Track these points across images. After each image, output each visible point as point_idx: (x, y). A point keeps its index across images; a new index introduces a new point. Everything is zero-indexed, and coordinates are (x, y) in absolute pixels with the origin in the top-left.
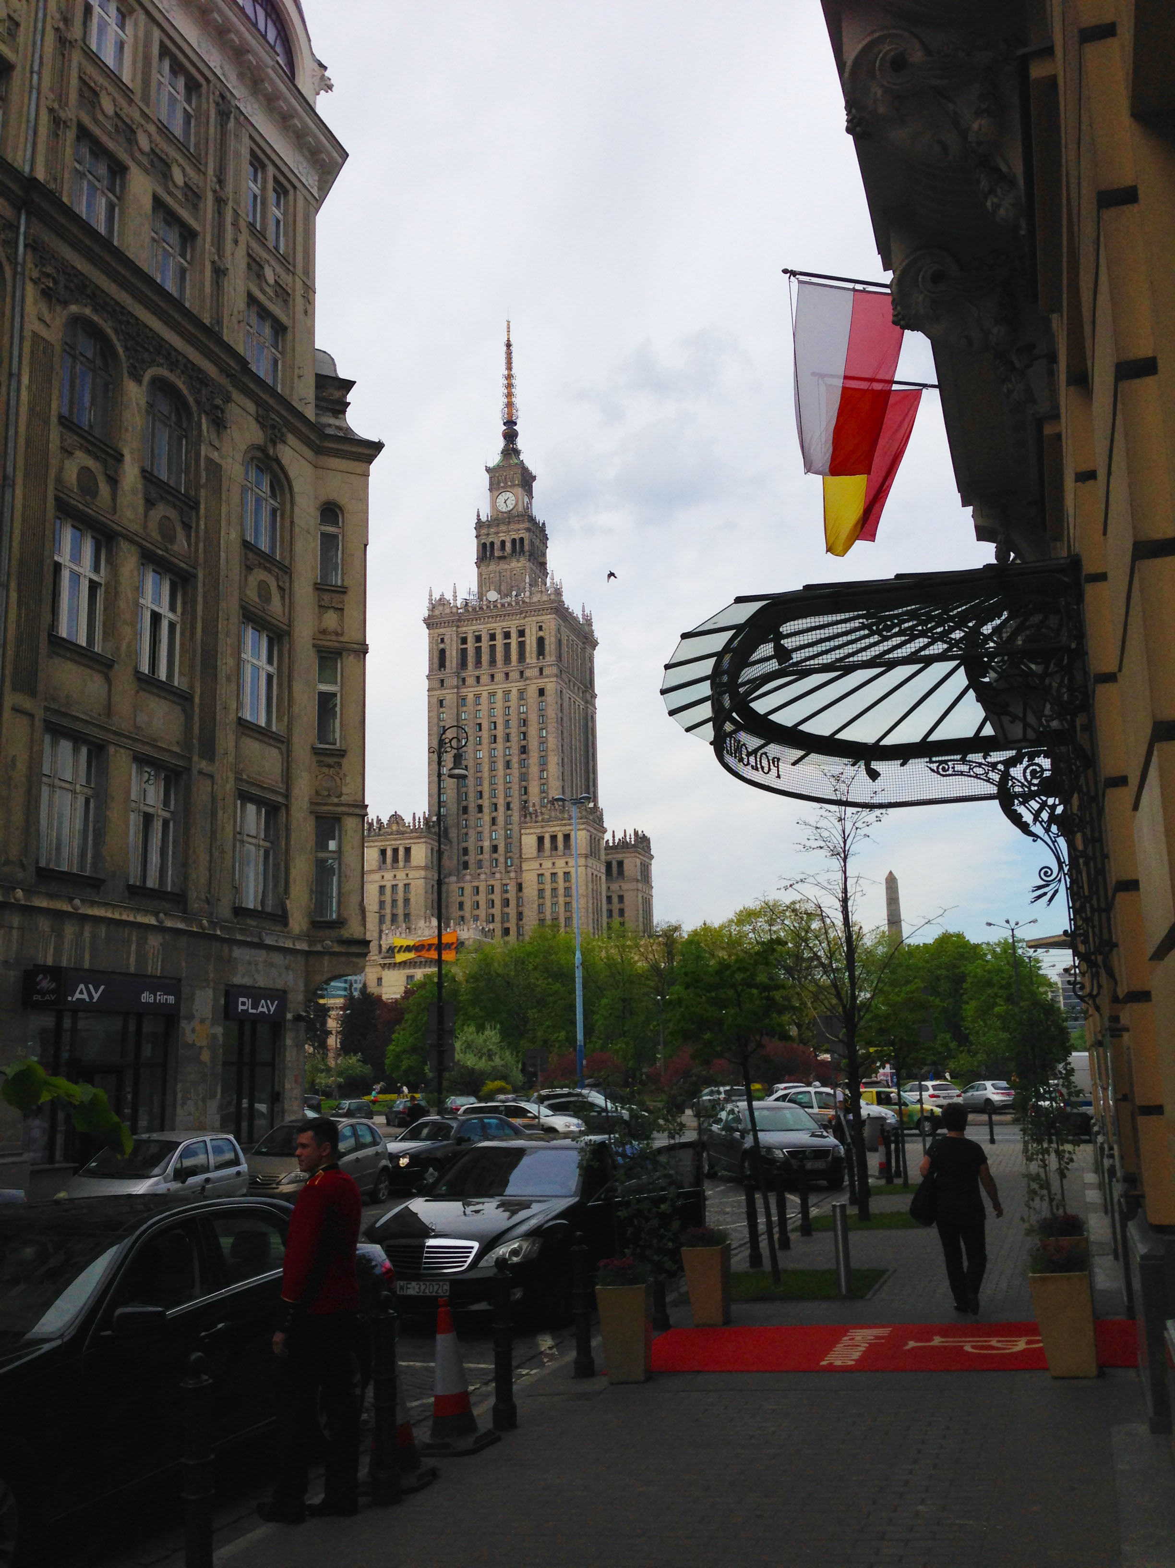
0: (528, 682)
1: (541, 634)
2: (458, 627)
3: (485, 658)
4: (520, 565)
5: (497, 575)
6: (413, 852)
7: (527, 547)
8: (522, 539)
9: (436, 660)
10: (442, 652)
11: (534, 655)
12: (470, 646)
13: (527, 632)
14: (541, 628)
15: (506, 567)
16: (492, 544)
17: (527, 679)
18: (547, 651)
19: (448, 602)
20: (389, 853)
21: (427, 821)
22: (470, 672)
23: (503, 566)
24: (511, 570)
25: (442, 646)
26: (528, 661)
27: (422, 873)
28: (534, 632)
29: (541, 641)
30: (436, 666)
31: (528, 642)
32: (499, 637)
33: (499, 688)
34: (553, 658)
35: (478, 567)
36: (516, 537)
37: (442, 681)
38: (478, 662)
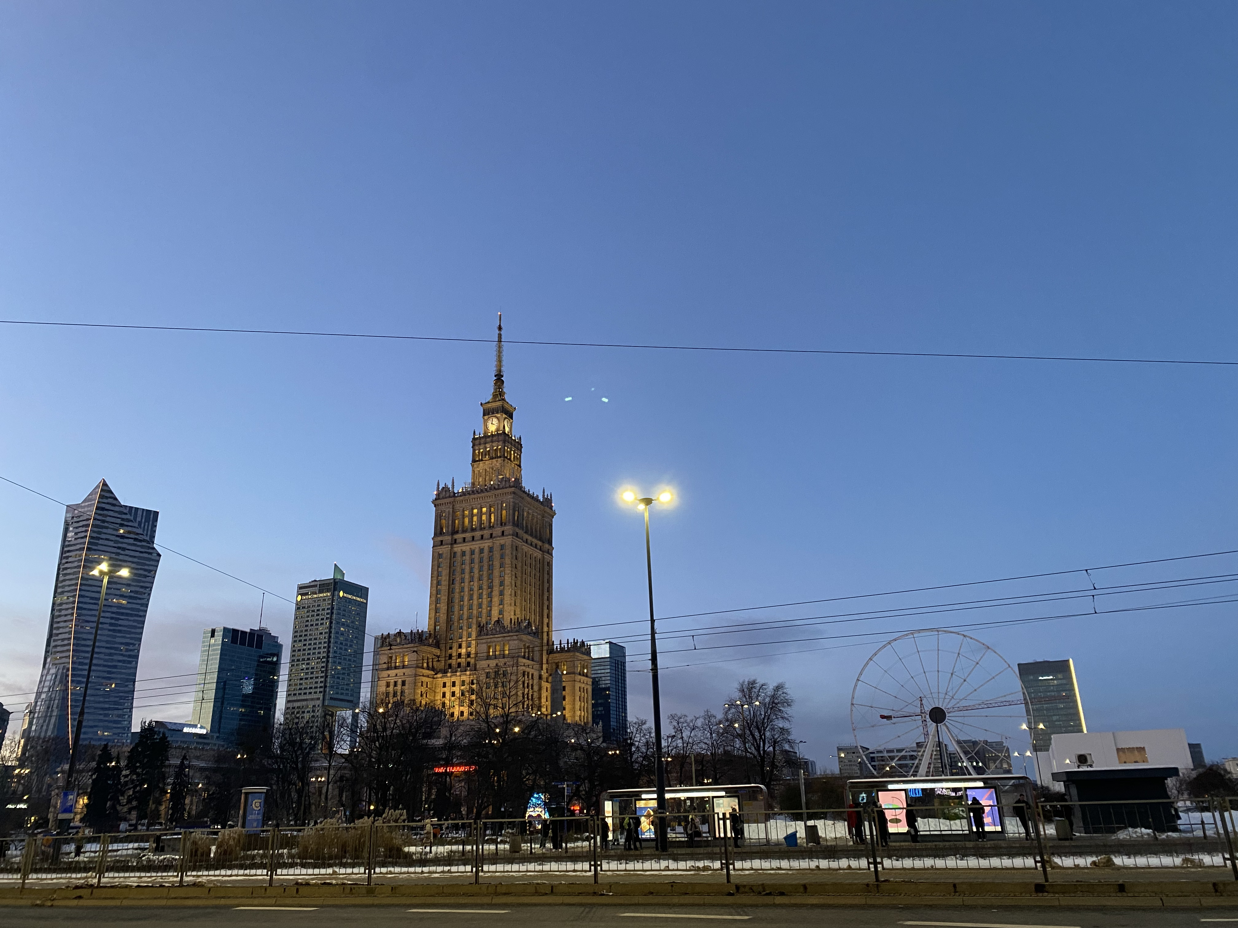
1: (504, 508)
4: (498, 464)
9: (438, 527)
15: (489, 466)
16: (482, 452)
17: (494, 538)
18: (507, 519)
19: (449, 489)
20: (394, 658)
22: (460, 535)
24: (492, 468)
25: (442, 518)
30: (438, 531)
32: (479, 511)
34: (511, 524)
35: (472, 467)
37: (441, 541)
38: (465, 529)
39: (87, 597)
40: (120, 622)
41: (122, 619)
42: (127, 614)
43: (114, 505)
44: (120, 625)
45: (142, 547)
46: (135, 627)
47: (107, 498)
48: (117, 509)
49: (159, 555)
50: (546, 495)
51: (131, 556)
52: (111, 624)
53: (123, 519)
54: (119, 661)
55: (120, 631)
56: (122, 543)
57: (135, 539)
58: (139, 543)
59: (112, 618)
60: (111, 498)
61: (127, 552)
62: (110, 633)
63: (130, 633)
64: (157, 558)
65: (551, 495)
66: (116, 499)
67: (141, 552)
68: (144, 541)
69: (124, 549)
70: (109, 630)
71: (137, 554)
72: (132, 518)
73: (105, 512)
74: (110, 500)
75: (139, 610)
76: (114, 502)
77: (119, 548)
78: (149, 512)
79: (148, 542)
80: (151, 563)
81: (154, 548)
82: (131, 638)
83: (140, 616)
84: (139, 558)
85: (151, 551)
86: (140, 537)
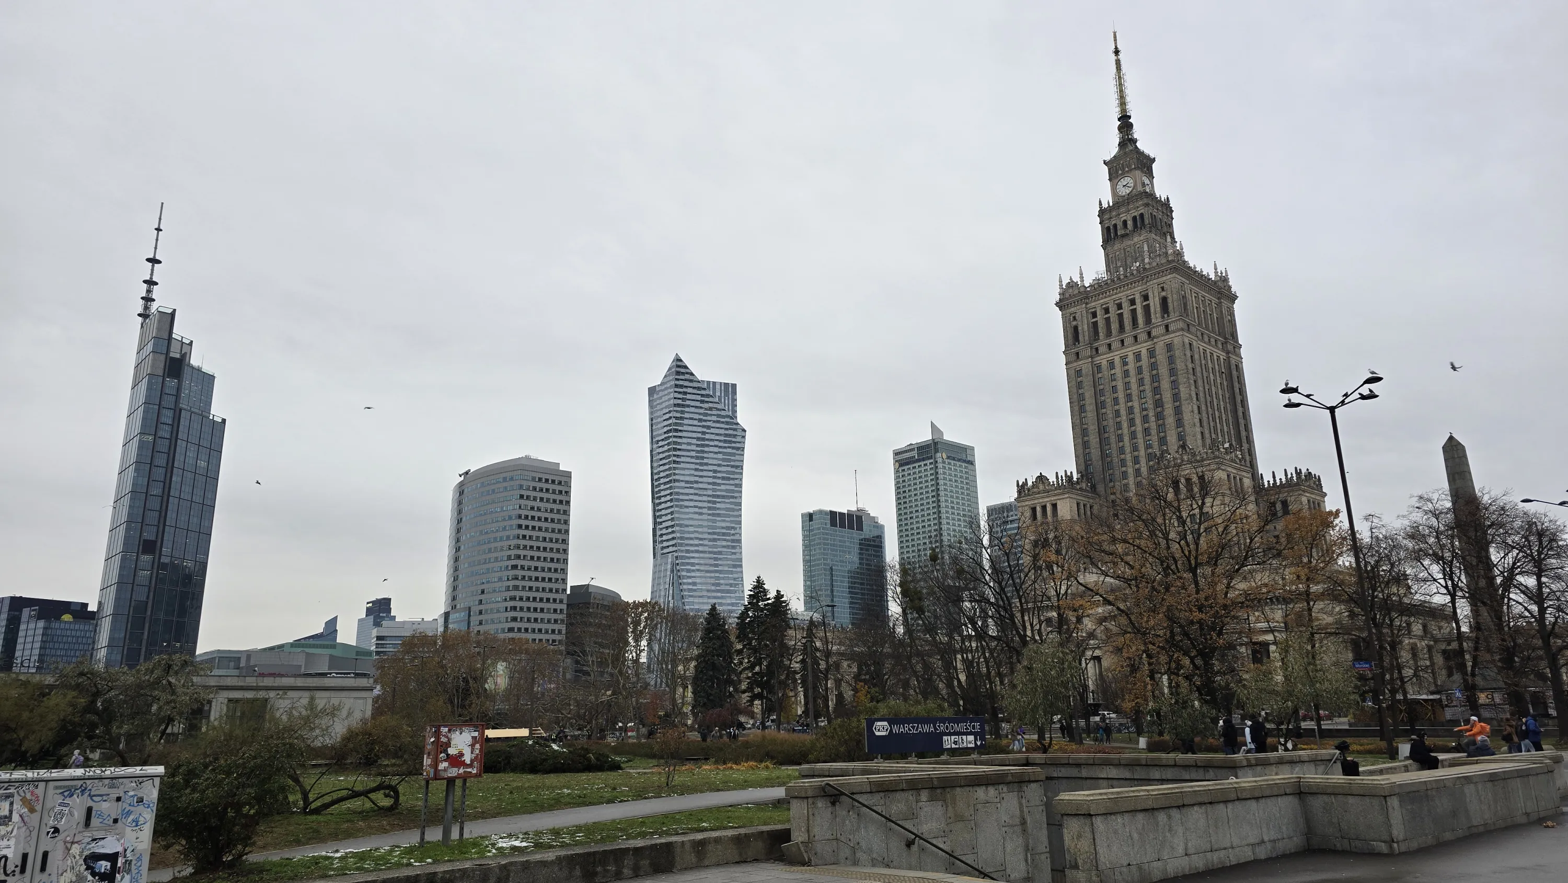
0: (1155, 340)
1: (1164, 294)
2: (1087, 304)
3: (1115, 326)
4: (1142, 238)
5: (1122, 251)
6: (1059, 507)
7: (1146, 222)
8: (1142, 215)
9: (1070, 336)
10: (1076, 328)
11: (1159, 315)
12: (1100, 318)
13: (1150, 295)
14: (1163, 289)
15: (1129, 242)
16: (1115, 226)
17: (1154, 337)
18: (1171, 308)
19: (1076, 284)
20: (1039, 509)
22: (1102, 342)
23: (1128, 242)
24: (1134, 245)
25: (1074, 323)
26: (1153, 321)
28: (1156, 294)
29: (1164, 301)
30: (1071, 342)
31: (1152, 304)
32: (1125, 305)
33: (1130, 352)
34: (1178, 314)
35: (1104, 249)
36: (1136, 214)
37: (1077, 354)
39: (682, 481)
40: (718, 505)
41: (719, 502)
42: (723, 497)
43: (691, 381)
44: (718, 509)
45: (727, 423)
46: (733, 510)
47: (683, 374)
48: (695, 385)
49: (744, 431)
50: (1219, 271)
51: (717, 434)
52: (709, 508)
53: (702, 395)
54: (724, 547)
55: (719, 515)
56: (705, 421)
57: (718, 416)
58: (722, 419)
59: (709, 502)
60: (687, 373)
61: (712, 430)
62: (710, 517)
63: (729, 516)
64: (743, 434)
65: (1226, 271)
66: (692, 374)
67: (726, 429)
68: (728, 416)
69: (709, 427)
70: (709, 515)
71: (722, 432)
72: (711, 393)
73: (685, 390)
74: (687, 376)
75: (733, 491)
76: (691, 378)
77: (704, 427)
78: (726, 385)
79: (731, 418)
80: (738, 440)
81: (738, 424)
82: (731, 522)
83: (736, 498)
84: (726, 435)
85: (734, 427)
86: (723, 413)
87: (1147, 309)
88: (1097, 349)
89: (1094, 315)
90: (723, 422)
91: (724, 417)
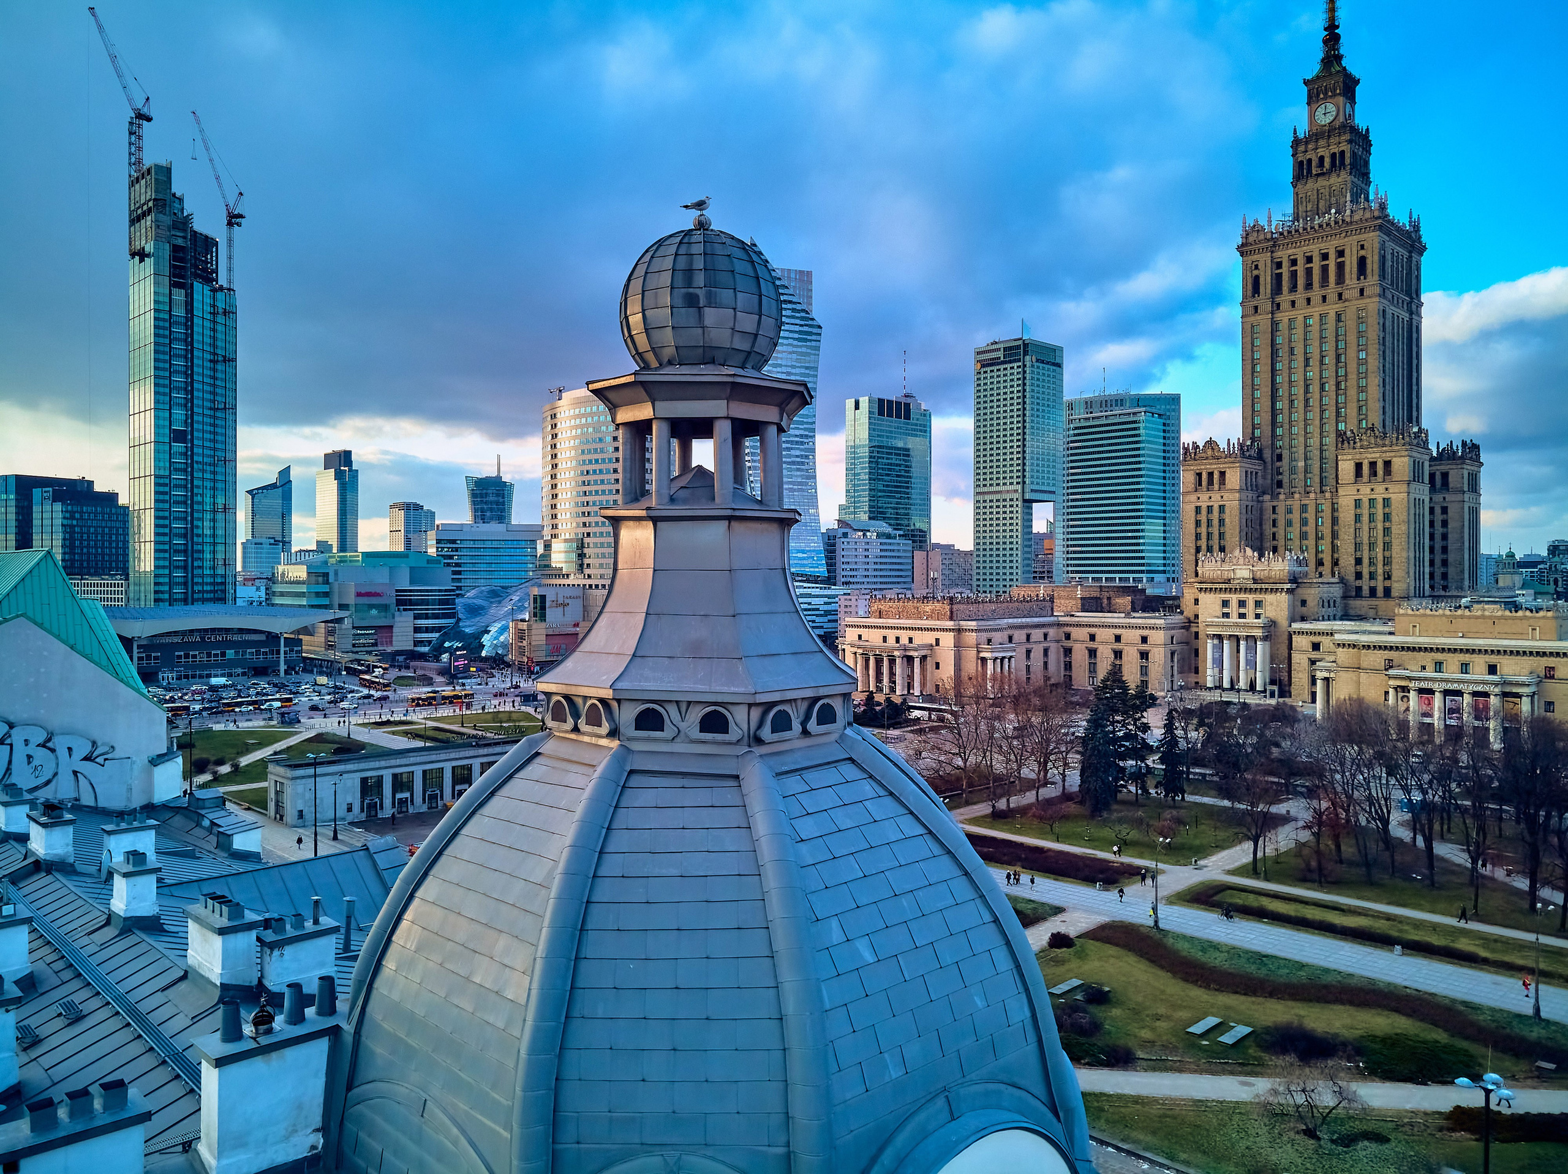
0: (1347, 304)
1: (1362, 253)
2: (1272, 252)
3: (1301, 282)
4: (1340, 180)
5: (1315, 192)
6: (1227, 475)
7: (1347, 161)
8: (1342, 153)
9: (1250, 287)
10: (1256, 280)
11: (1355, 276)
12: (1285, 271)
13: (1347, 252)
15: (1325, 183)
16: (1310, 161)
17: (1346, 300)
18: (1369, 271)
19: (1263, 228)
20: (1204, 476)
21: (1241, 446)
22: (1285, 298)
23: (1321, 182)
24: (1330, 187)
25: (1256, 272)
26: (1347, 282)
27: (1237, 495)
28: (1355, 250)
29: (1362, 260)
30: (1249, 293)
31: (1347, 263)
32: (1316, 259)
33: (1316, 310)
34: (1376, 277)
35: (1294, 187)
36: (1336, 150)
37: (1256, 308)
38: (1294, 288)
45: (802, 319)
49: (820, 327)
50: (1413, 218)
51: (791, 331)
54: (797, 456)
57: (794, 310)
58: (798, 315)
61: (787, 327)
64: (819, 330)
65: (1419, 219)
67: (801, 325)
68: (803, 311)
71: (797, 328)
72: (786, 283)
78: (802, 272)
79: (807, 313)
80: (814, 337)
81: (814, 319)
82: (805, 429)
84: (802, 332)
85: (810, 322)
86: (798, 307)
87: (1340, 267)
88: (1278, 305)
89: (1279, 265)
90: (798, 318)
91: (799, 311)
